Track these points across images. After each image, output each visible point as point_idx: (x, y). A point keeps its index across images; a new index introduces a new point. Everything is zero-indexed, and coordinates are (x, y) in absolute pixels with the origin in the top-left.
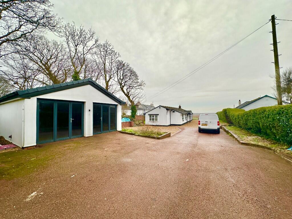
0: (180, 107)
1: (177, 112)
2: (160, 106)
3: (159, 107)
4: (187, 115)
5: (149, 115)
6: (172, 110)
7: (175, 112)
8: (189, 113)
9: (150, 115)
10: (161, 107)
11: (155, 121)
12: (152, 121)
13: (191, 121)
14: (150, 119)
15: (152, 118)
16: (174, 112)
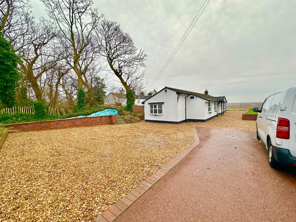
0: (206, 92)
1: (197, 98)
2: (166, 88)
3: (165, 90)
4: (218, 104)
5: (149, 103)
6: (190, 95)
7: (195, 97)
8: (221, 101)
9: (151, 104)
10: (168, 90)
11: (158, 114)
12: (154, 114)
13: (224, 113)
14: (151, 112)
15: (154, 109)
16: (192, 98)
